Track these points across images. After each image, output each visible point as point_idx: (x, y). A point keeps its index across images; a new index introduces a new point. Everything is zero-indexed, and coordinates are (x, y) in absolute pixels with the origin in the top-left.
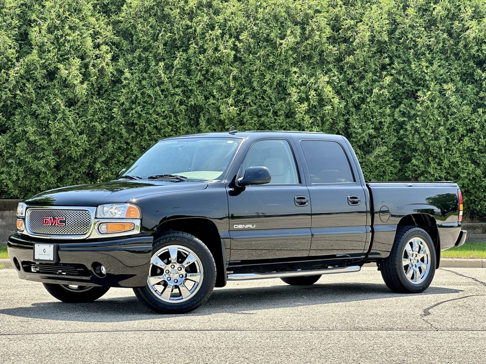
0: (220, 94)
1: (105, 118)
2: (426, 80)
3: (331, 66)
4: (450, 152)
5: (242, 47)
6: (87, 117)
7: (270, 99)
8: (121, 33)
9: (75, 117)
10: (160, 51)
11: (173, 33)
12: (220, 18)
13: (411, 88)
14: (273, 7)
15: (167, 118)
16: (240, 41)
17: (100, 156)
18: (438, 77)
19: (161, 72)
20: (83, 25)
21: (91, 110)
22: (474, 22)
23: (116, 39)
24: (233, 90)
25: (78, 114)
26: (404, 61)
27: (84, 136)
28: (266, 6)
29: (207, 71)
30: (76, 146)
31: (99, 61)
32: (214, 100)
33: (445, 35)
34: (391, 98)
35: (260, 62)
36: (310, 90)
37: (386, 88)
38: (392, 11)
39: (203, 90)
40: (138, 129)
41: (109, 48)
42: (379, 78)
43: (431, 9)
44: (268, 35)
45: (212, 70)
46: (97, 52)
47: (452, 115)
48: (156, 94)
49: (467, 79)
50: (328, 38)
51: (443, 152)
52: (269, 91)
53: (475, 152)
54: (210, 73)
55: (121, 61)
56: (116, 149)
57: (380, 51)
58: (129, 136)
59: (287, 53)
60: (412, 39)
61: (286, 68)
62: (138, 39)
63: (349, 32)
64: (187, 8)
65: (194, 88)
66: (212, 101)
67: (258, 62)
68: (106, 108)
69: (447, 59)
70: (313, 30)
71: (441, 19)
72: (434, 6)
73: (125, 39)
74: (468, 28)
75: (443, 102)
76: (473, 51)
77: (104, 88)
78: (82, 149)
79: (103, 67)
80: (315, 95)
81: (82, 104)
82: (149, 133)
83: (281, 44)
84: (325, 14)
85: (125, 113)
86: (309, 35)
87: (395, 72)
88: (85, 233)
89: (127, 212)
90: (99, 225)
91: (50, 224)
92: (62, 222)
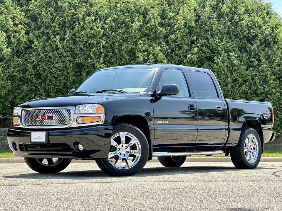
0: (94, 56)
1: (21, 71)
2: (219, 50)
3: (161, 40)
4: (234, 94)
5: (108, 27)
6: (10, 70)
7: (126, 60)
8: (30, 17)
9: (3, 69)
10: (56, 29)
11: (64, 18)
12: (94, 9)
13: (210, 54)
14: (126, 3)
15: (61, 71)
16: (106, 24)
17: (19, 95)
18: (226, 48)
19: (58, 42)
20: (6, 12)
21: (13, 65)
22: (246, 16)
23: (27, 21)
24: (102, 54)
25: (4, 67)
26: (205, 38)
27: (9, 81)
28: (122, 3)
29: (86, 42)
30: (3, 88)
31: (17, 34)
32: (91, 60)
33: (229, 23)
34: (198, 61)
35: (119, 37)
36: (150, 55)
37: (195, 54)
38: (196, 9)
39: (84, 54)
40: (43, 77)
41: (23, 26)
42: (191, 49)
43: (220, 8)
44: (124, 20)
45: (89, 42)
46: (16, 29)
47: (234, 71)
48: (54, 55)
49: (242, 50)
50: (159, 24)
51: (230, 93)
52: (125, 55)
53: (249, 94)
54: (88, 43)
55: (31, 35)
56: (29, 90)
57: (190, 32)
58: (37, 82)
59: (135, 32)
60: (209, 25)
61: (135, 41)
62: (42, 21)
63: (171, 20)
64: (73, 2)
65: (78, 52)
66: (89, 60)
67: (118, 37)
68: (22, 64)
69: (230, 38)
70: (150, 18)
71: (226, 14)
72: (222, 6)
73: (33, 22)
74: (242, 20)
75: (230, 63)
76: (245, 34)
77: (20, 51)
78: (7, 90)
79: (20, 38)
80: (153, 58)
81: (7, 61)
82: (50, 80)
83: (132, 26)
84: (157, 9)
85: (35, 67)
86: (148, 21)
87: (200, 45)
88: (67, 123)
89: (97, 109)
90: (77, 118)
91: (41, 119)
92: (51, 117)
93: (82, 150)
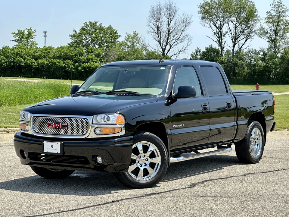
88: (84, 134)
89: (117, 120)
90: (96, 128)
91: (54, 127)
92: (65, 126)
93: (101, 163)
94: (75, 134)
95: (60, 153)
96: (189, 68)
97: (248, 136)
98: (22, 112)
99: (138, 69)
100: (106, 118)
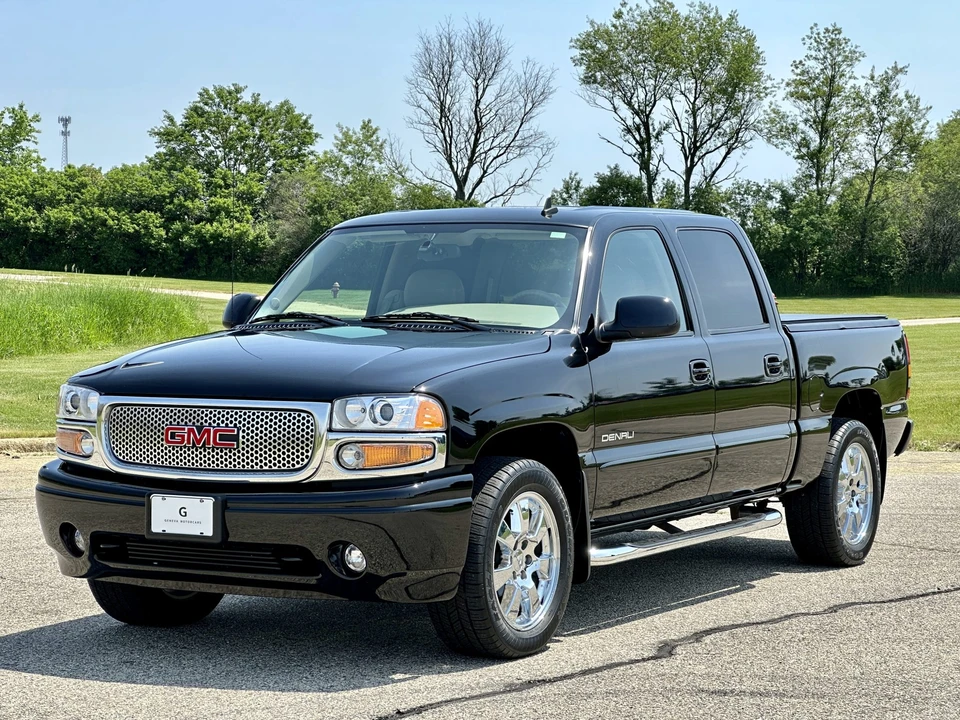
88: (299, 466)
89: (418, 415)
90: (341, 447)
91: (189, 442)
92: (229, 439)
93: (359, 570)
94: (267, 468)
95: (211, 534)
96: (642, 234)
97: (830, 468)
98: (65, 388)
99: (468, 237)
100: (377, 411)
